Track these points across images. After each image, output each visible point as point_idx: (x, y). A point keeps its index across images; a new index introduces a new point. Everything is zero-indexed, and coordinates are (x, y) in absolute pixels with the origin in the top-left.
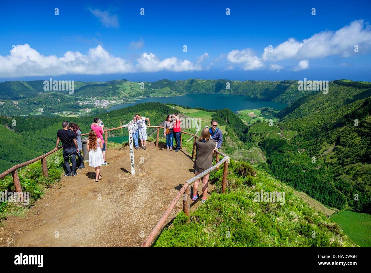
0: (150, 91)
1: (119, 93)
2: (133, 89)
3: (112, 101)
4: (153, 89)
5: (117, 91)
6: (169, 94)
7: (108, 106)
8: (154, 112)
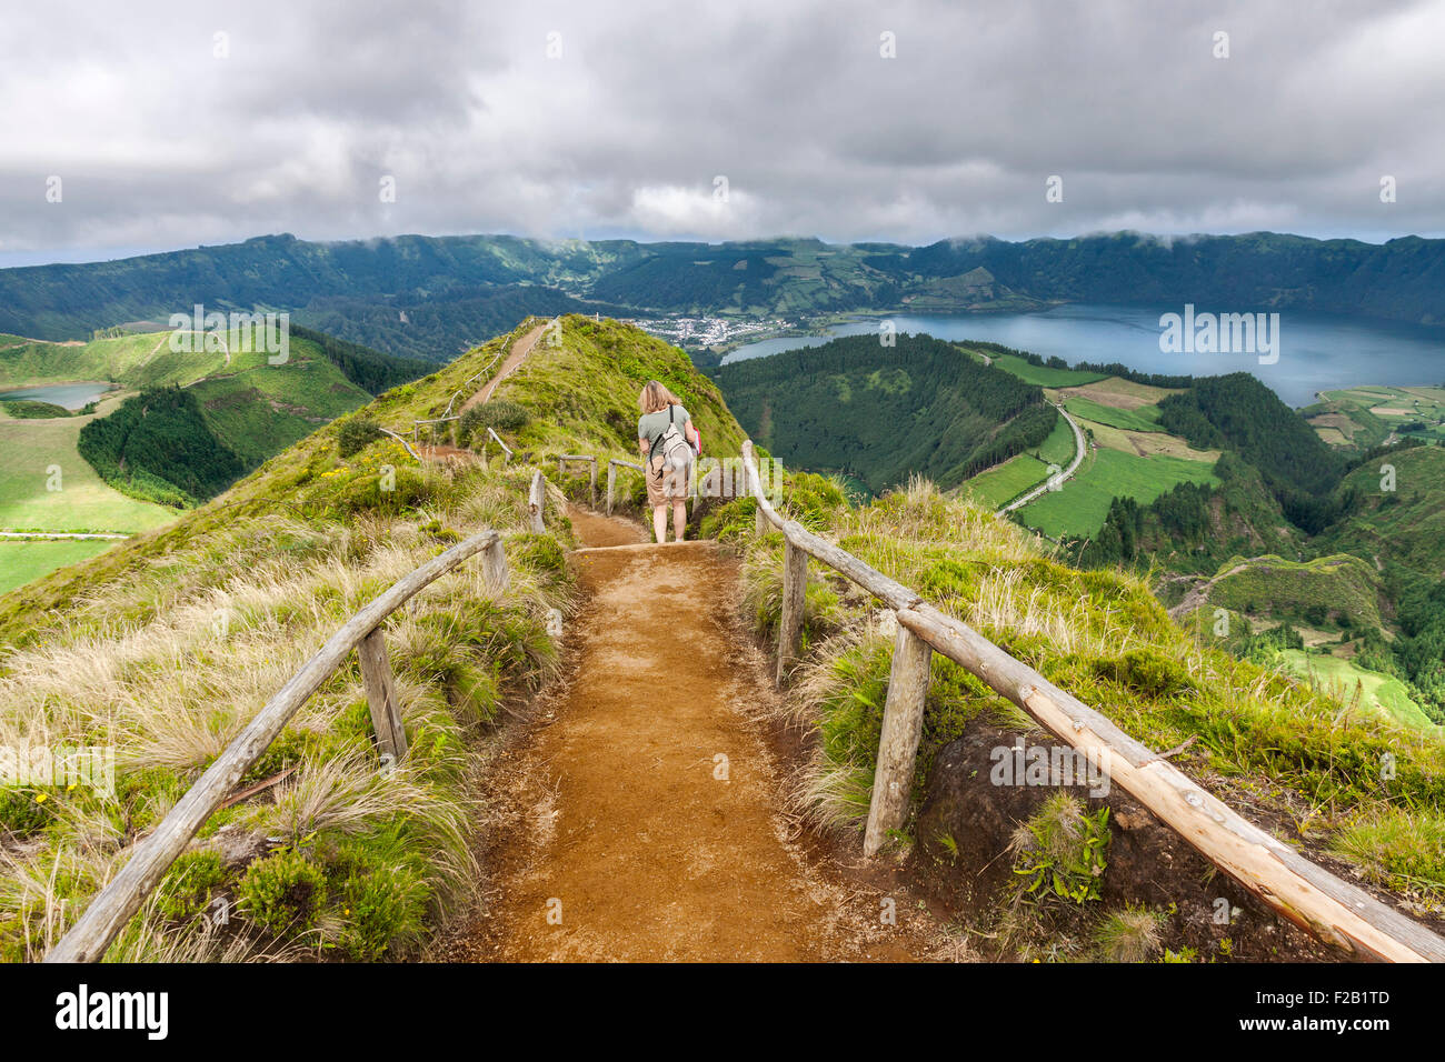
0: (905, 284)
1: (770, 291)
2: (831, 276)
3: (743, 325)
4: (919, 278)
5: (766, 282)
6: (987, 299)
7: (724, 344)
8: (905, 374)
